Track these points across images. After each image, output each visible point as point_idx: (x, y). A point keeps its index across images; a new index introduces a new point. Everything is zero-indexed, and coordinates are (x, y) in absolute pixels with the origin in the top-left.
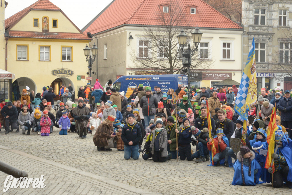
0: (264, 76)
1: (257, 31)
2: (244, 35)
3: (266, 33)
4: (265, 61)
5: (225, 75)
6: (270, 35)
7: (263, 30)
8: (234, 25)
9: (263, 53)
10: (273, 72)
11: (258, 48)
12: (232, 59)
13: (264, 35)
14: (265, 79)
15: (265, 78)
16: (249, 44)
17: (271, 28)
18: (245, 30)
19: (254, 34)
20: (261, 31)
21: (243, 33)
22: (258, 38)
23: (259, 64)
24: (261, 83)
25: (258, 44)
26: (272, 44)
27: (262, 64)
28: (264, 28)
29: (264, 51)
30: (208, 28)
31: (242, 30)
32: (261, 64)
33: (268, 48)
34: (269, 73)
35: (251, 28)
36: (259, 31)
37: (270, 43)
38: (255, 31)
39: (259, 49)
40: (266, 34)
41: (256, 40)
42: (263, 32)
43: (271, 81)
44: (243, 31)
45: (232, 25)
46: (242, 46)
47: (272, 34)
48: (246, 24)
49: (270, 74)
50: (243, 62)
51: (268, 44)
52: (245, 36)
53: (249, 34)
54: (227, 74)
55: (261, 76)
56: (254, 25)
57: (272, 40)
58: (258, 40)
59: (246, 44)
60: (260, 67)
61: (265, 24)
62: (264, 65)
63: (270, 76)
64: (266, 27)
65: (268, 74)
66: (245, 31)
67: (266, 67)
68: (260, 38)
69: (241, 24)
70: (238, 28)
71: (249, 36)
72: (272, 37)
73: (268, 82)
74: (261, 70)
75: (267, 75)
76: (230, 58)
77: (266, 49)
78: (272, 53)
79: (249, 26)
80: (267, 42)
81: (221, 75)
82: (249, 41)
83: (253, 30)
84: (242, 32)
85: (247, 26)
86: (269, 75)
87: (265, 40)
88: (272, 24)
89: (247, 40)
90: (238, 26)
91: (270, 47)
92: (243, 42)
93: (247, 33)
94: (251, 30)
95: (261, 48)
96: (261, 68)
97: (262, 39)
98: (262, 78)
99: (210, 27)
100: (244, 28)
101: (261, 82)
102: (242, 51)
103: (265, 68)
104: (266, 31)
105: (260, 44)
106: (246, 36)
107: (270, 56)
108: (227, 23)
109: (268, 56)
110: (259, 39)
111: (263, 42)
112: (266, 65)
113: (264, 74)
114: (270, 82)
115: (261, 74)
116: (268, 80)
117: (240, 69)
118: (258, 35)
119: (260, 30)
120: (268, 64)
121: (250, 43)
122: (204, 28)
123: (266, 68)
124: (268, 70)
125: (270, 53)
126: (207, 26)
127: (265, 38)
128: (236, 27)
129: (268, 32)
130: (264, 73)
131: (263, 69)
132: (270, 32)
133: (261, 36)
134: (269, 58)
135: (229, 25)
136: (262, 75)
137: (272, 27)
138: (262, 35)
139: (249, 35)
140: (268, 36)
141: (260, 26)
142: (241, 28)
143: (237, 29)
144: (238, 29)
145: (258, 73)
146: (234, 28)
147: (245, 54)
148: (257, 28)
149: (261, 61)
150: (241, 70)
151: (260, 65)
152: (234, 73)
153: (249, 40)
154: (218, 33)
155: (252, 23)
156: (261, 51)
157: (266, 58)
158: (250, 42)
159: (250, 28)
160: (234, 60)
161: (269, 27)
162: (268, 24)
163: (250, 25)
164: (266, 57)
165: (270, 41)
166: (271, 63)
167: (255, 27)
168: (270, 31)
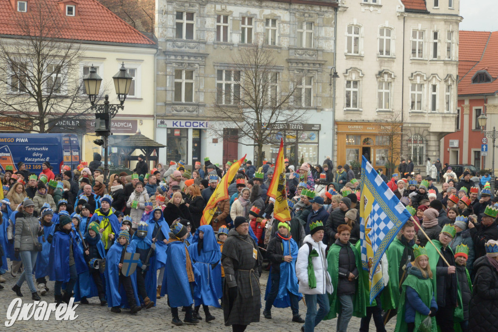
0: (192, 127)
1: (181, 49)
2: (158, 55)
3: (196, 53)
4: (193, 101)
5: (126, 125)
6: (201, 57)
7: (190, 48)
8: (142, 38)
9: (189, 86)
10: (205, 119)
11: (181, 78)
12: (138, 97)
13: (191, 56)
14: (193, 132)
15: (193, 129)
16: (166, 71)
17: (203, 46)
18: (160, 48)
19: (175, 54)
20: (187, 50)
21: (157, 52)
22: (182, 61)
23: (183, 106)
24: (186, 139)
25: (181, 71)
26: (205, 72)
27: (188, 107)
28: (192, 45)
29: (192, 84)
30: (97, 42)
31: (155, 47)
32: (186, 106)
33: (198, 79)
34: (199, 122)
35: (170, 44)
36: (183, 49)
37: (202, 71)
38: (176, 49)
39: (184, 81)
40: (196, 55)
41: (179, 65)
42: (190, 51)
43: (202, 134)
44: (157, 49)
45: (138, 37)
46: (156, 74)
47: (204, 56)
48: (161, 37)
49: (202, 122)
50: (157, 102)
51: (198, 72)
52: (160, 57)
53: (166, 53)
54: (129, 121)
55: (186, 126)
56: (175, 39)
57: (205, 66)
58: (182, 65)
59: (161, 72)
60: (185, 112)
61: (192, 38)
62: (191, 108)
63: (202, 127)
64: (194, 44)
65: (197, 123)
66: (160, 50)
67: (194, 111)
68: (185, 61)
69: (152, 37)
70: (148, 43)
71: (167, 57)
72: (204, 60)
73: (197, 137)
74: (187, 116)
75: (195, 124)
76: (134, 95)
77: (195, 80)
78: (204, 88)
79: (167, 41)
80: (197, 68)
81: (119, 125)
82: (166, 66)
83: (174, 47)
84: (154, 51)
85: (164, 40)
86: (200, 125)
87: (192, 65)
88: (205, 38)
89: (164, 65)
90: (148, 41)
91: (201, 78)
92: (157, 68)
93: (164, 52)
94: (169, 47)
95: (187, 78)
96: (187, 112)
97: (188, 63)
98: (187, 129)
99: (100, 41)
100: (159, 43)
101: (186, 136)
102: (156, 83)
103: (193, 113)
104: (195, 51)
105: (184, 71)
106: (162, 58)
107: (200, 93)
108: (129, 35)
109: (198, 93)
110: (183, 63)
111: (190, 68)
112: (195, 107)
113: (190, 123)
114: (200, 136)
115: (186, 123)
116: (197, 132)
117: (152, 114)
118: (181, 56)
119: (186, 48)
120: (198, 105)
121: (168, 70)
122: (91, 42)
123: (195, 113)
124: (198, 116)
125: (202, 87)
126: (96, 39)
127: (193, 62)
128: (145, 41)
129: (197, 52)
130: (192, 122)
131: (190, 115)
132: (201, 52)
133: (186, 58)
134: (200, 96)
135: (133, 37)
136: (188, 124)
137: (205, 43)
138: (189, 57)
139: (166, 55)
140: (199, 58)
141: (184, 41)
142: (153, 44)
143: (146, 46)
144: (149, 46)
145: (181, 121)
146: (142, 43)
147: (159, 89)
148: (179, 44)
149: (186, 100)
150: (153, 116)
151: (185, 108)
152: (141, 121)
153: (166, 64)
154: (114, 51)
155: (172, 36)
156: (186, 83)
157: (195, 96)
158: (168, 67)
159: (168, 43)
160: (142, 99)
161: (199, 42)
162: (198, 39)
163: (168, 39)
164: (195, 94)
165: (201, 66)
166: (202, 104)
167: (177, 43)
168: (202, 49)
